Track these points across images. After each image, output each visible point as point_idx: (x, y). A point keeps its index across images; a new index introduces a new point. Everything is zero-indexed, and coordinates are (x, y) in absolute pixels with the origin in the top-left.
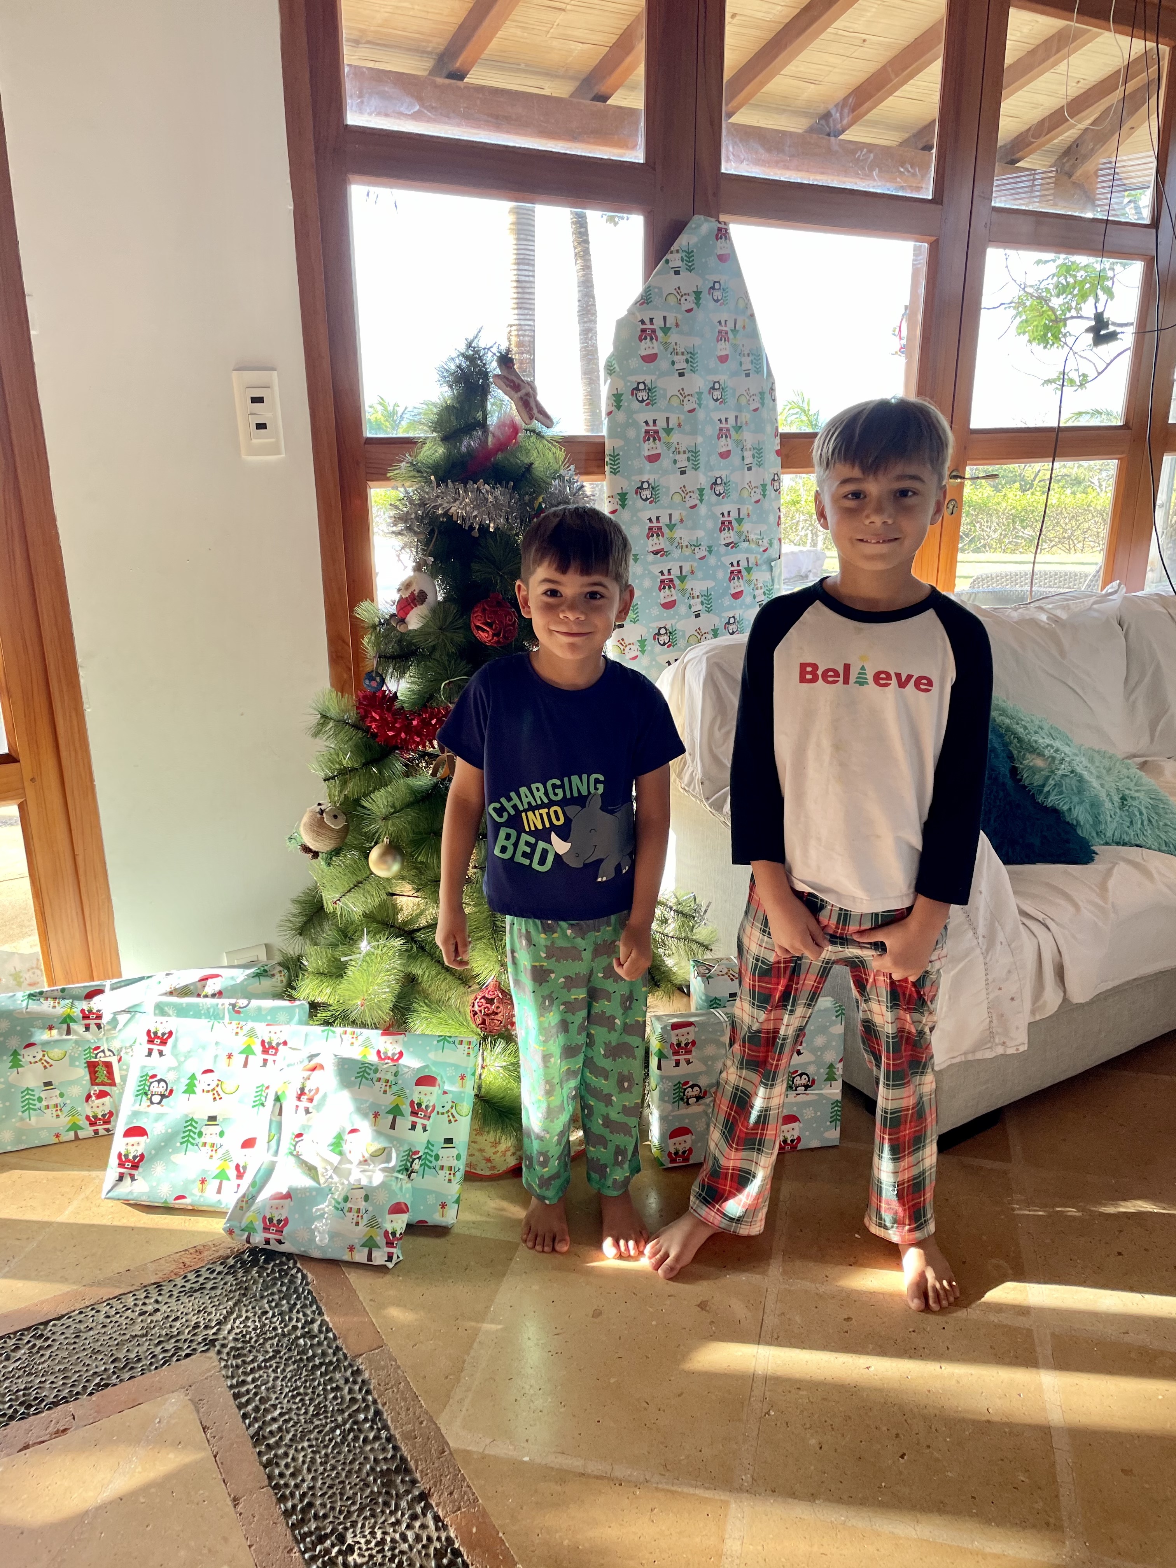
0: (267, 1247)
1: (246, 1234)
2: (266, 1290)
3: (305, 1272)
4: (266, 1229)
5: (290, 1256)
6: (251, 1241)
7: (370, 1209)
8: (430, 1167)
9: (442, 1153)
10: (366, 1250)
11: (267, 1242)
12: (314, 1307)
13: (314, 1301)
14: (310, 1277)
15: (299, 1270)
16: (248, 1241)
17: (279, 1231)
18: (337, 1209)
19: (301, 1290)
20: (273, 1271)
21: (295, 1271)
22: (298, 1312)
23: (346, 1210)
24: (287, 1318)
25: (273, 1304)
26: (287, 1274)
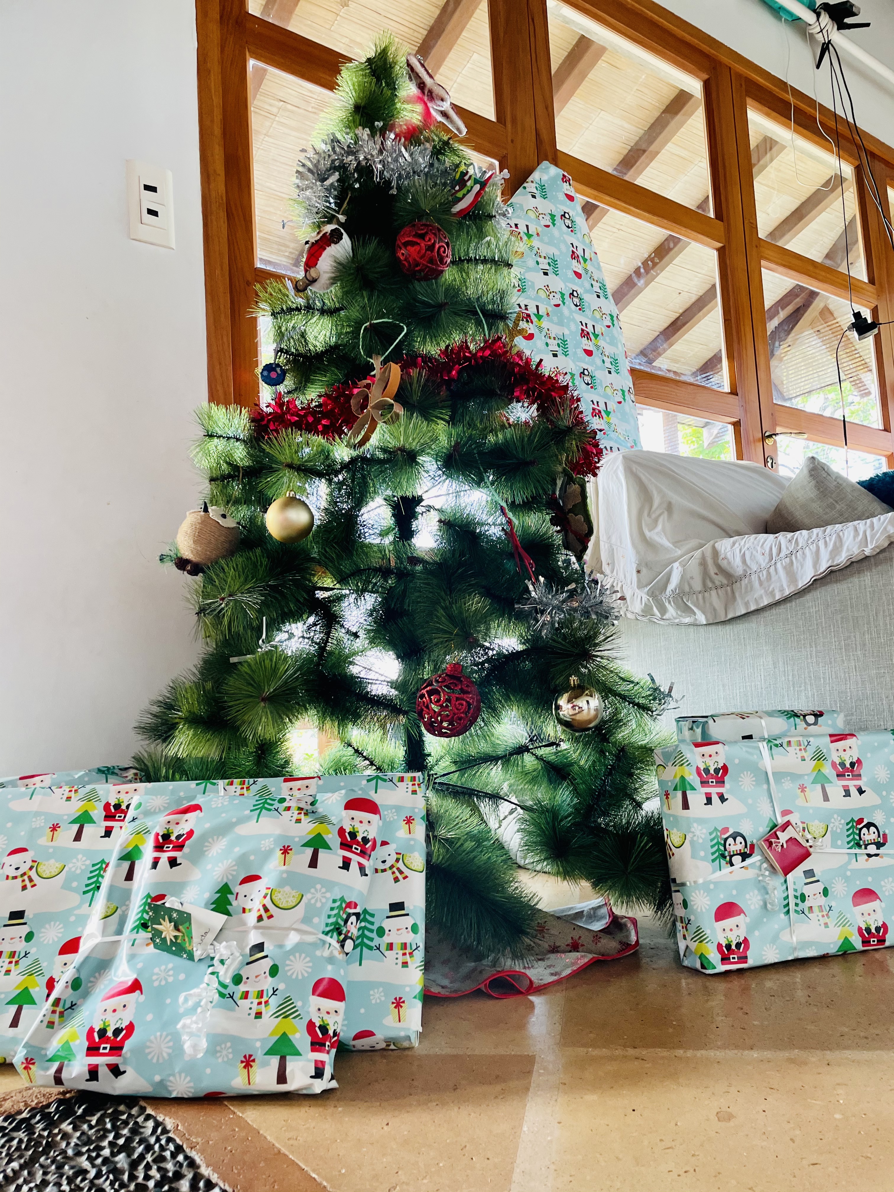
0: (93, 1086)
1: (55, 1066)
2: (85, 1144)
3: (160, 1118)
4: (93, 1050)
5: (131, 1100)
6: (64, 1075)
7: (281, 987)
8: (370, 948)
9: (387, 924)
10: (275, 1061)
11: (93, 1073)
12: (180, 1158)
13: (179, 1149)
14: (169, 1123)
15: (148, 1117)
16: (58, 1080)
17: (117, 1049)
18: (222, 995)
19: (152, 1140)
20: (100, 1121)
21: (140, 1120)
22: (148, 1167)
23: (237, 997)
24: (126, 1177)
25: (99, 1161)
26: (126, 1123)
